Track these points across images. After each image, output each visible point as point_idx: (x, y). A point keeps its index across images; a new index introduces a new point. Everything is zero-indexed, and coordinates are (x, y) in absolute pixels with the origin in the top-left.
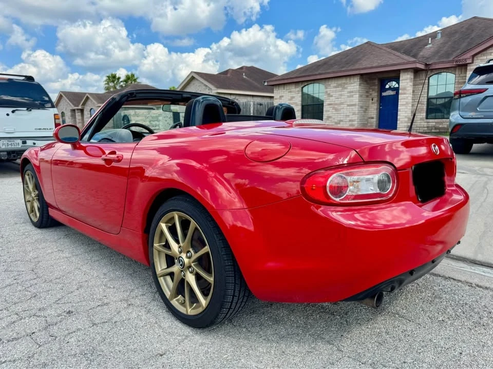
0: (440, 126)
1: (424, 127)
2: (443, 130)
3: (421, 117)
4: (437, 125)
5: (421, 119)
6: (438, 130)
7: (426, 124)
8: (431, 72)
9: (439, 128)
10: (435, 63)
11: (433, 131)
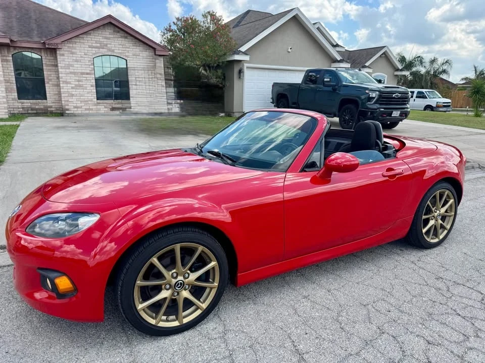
0: (37, 107)
1: (19, 108)
2: (40, 111)
3: (13, 97)
4: (33, 106)
5: (13, 99)
6: (35, 112)
7: (20, 104)
8: (15, 49)
9: (36, 109)
10: (21, 41)
11: (30, 112)
